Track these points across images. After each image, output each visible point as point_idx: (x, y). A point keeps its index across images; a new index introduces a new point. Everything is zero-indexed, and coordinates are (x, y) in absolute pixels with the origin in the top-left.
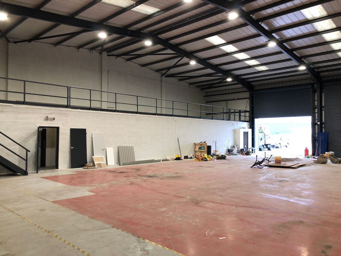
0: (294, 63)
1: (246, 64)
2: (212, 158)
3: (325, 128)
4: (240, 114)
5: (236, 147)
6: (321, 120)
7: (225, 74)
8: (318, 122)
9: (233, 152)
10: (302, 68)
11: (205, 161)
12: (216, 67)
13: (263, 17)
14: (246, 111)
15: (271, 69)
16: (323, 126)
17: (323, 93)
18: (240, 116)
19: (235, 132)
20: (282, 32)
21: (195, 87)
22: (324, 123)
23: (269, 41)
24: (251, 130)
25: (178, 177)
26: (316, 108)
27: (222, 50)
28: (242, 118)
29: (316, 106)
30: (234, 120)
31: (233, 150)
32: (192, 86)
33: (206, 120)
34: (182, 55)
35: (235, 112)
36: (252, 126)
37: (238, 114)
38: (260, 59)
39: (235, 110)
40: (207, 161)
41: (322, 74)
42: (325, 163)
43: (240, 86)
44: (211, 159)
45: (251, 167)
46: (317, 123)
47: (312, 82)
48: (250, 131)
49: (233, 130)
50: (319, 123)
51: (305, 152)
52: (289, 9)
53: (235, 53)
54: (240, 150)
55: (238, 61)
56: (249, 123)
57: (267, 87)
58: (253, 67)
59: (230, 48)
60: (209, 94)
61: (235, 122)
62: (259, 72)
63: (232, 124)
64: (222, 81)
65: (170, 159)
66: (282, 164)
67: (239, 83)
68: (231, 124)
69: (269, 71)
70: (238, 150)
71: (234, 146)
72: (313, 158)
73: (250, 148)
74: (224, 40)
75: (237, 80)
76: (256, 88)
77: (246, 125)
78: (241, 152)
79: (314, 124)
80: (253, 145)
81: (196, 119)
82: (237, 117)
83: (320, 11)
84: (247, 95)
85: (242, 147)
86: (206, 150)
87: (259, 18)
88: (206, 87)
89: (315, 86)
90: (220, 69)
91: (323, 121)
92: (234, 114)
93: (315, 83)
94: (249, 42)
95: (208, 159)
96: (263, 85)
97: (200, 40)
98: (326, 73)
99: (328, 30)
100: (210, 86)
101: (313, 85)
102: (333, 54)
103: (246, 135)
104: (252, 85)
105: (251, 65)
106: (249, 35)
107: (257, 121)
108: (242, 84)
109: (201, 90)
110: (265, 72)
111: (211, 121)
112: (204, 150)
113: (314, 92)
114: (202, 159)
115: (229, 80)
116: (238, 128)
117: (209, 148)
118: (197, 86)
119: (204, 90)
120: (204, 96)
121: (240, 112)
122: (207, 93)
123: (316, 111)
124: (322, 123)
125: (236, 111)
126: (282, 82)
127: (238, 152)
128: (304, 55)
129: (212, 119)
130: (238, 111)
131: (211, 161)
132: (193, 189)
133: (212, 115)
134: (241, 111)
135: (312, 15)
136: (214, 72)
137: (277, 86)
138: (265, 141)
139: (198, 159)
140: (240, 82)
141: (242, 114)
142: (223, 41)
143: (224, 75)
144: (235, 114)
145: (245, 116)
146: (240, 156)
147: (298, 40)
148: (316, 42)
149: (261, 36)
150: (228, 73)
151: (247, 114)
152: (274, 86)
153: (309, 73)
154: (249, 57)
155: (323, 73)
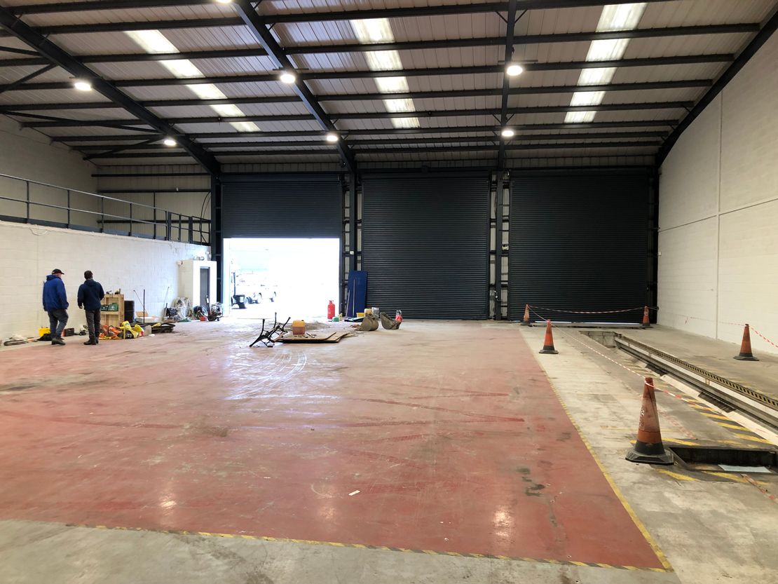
0: (316, 125)
1: (213, 111)
2: (143, 330)
3: (362, 261)
4: (191, 227)
5: (183, 302)
6: (355, 249)
7: (160, 128)
8: (351, 250)
9: (179, 313)
10: (332, 138)
11: (127, 338)
12: (139, 107)
13: (276, 14)
14: (202, 221)
15: (264, 131)
16: (359, 258)
17: (360, 193)
18: (191, 231)
19: (181, 267)
20: (305, 55)
21: (68, 148)
22: (360, 253)
23: (280, 69)
24: (215, 263)
25: (101, 382)
26: (348, 222)
27: (164, 69)
28: (196, 236)
29: (347, 218)
30: (179, 240)
31: (177, 311)
32: (59, 144)
33: (117, 236)
34: (52, 59)
35: (180, 222)
36: (218, 255)
37: (186, 226)
38: (247, 105)
39: (180, 216)
40: (133, 337)
41: (358, 155)
42: (374, 329)
43: (191, 159)
44: (142, 332)
45: (251, 346)
46: (348, 253)
47: (339, 169)
48: (213, 265)
49: (177, 263)
50: (352, 253)
51: (329, 311)
52: (329, 11)
53: (195, 81)
54: (193, 311)
55: (197, 101)
56: (210, 247)
57: (249, 169)
58: (228, 120)
59: (183, 68)
60: (106, 171)
61: (182, 244)
62: (239, 134)
63: (176, 249)
64: (148, 142)
65: (25, 339)
66: (309, 334)
67: (191, 153)
68: (174, 249)
69: (259, 135)
70: (189, 310)
71: (180, 302)
72: (345, 321)
73: (213, 305)
74: (173, 46)
75: (186, 146)
76: (226, 169)
77: (203, 251)
78: (197, 313)
79: (343, 254)
80: (219, 299)
81: (91, 233)
82: (185, 234)
83: (384, 31)
84: (206, 182)
85: (196, 303)
86: (121, 311)
87: (266, 15)
88: (101, 152)
89: (346, 178)
90: (148, 112)
91: (359, 249)
92: (177, 225)
93: (347, 172)
94: (232, 64)
95: (135, 334)
96: (241, 163)
97: (112, 33)
98: (365, 155)
99: (387, 71)
100: (114, 152)
101: (342, 174)
102: (384, 120)
103: (205, 274)
104: (216, 161)
105: (223, 114)
106: (235, 46)
107: (228, 243)
108: (196, 155)
109: (84, 159)
110: (252, 135)
111: (127, 239)
112: (117, 313)
113: (345, 189)
114: (119, 335)
115: (170, 143)
116: (187, 258)
117: (129, 306)
118: (75, 148)
119: (92, 160)
120: (93, 176)
121: (191, 221)
122: (99, 167)
123: (347, 227)
124: (357, 253)
125: (183, 218)
126: (283, 163)
127: (189, 315)
128: (335, 112)
129: (130, 235)
130: (187, 219)
131: (144, 339)
132: (171, 404)
133: (128, 225)
134: (194, 219)
135: (368, 35)
136: (135, 118)
137: (272, 169)
138: (235, 288)
139: (110, 335)
140: (192, 151)
141: (196, 226)
142: (170, 48)
143: (158, 129)
144: (180, 226)
145: (201, 231)
146: (195, 324)
147: (331, 80)
148: (362, 91)
149: (266, 54)
150: (166, 126)
151: (206, 227)
152: (264, 169)
153: (340, 150)
154: (223, 96)
155: (360, 154)
